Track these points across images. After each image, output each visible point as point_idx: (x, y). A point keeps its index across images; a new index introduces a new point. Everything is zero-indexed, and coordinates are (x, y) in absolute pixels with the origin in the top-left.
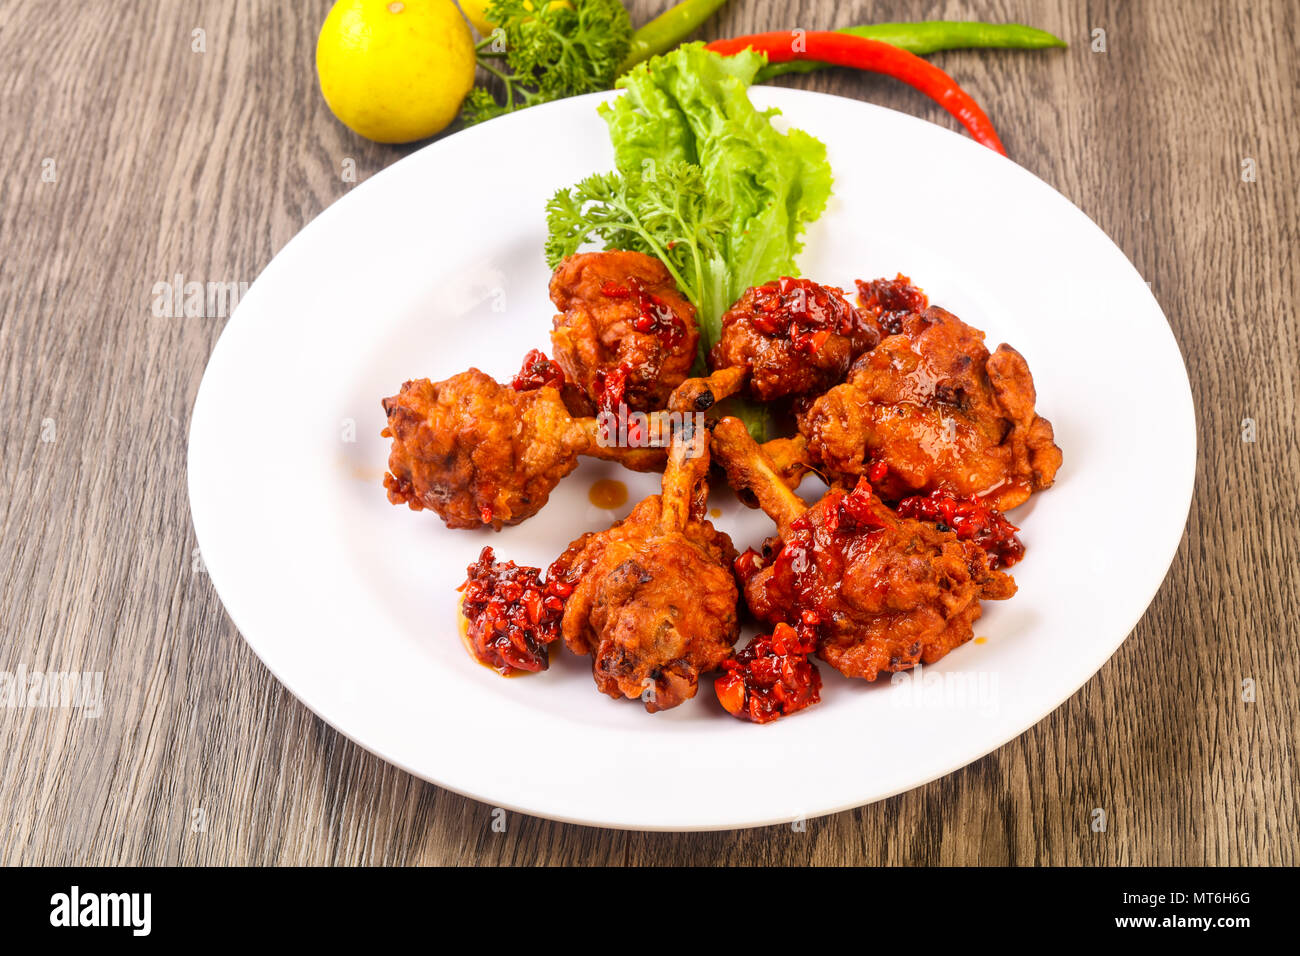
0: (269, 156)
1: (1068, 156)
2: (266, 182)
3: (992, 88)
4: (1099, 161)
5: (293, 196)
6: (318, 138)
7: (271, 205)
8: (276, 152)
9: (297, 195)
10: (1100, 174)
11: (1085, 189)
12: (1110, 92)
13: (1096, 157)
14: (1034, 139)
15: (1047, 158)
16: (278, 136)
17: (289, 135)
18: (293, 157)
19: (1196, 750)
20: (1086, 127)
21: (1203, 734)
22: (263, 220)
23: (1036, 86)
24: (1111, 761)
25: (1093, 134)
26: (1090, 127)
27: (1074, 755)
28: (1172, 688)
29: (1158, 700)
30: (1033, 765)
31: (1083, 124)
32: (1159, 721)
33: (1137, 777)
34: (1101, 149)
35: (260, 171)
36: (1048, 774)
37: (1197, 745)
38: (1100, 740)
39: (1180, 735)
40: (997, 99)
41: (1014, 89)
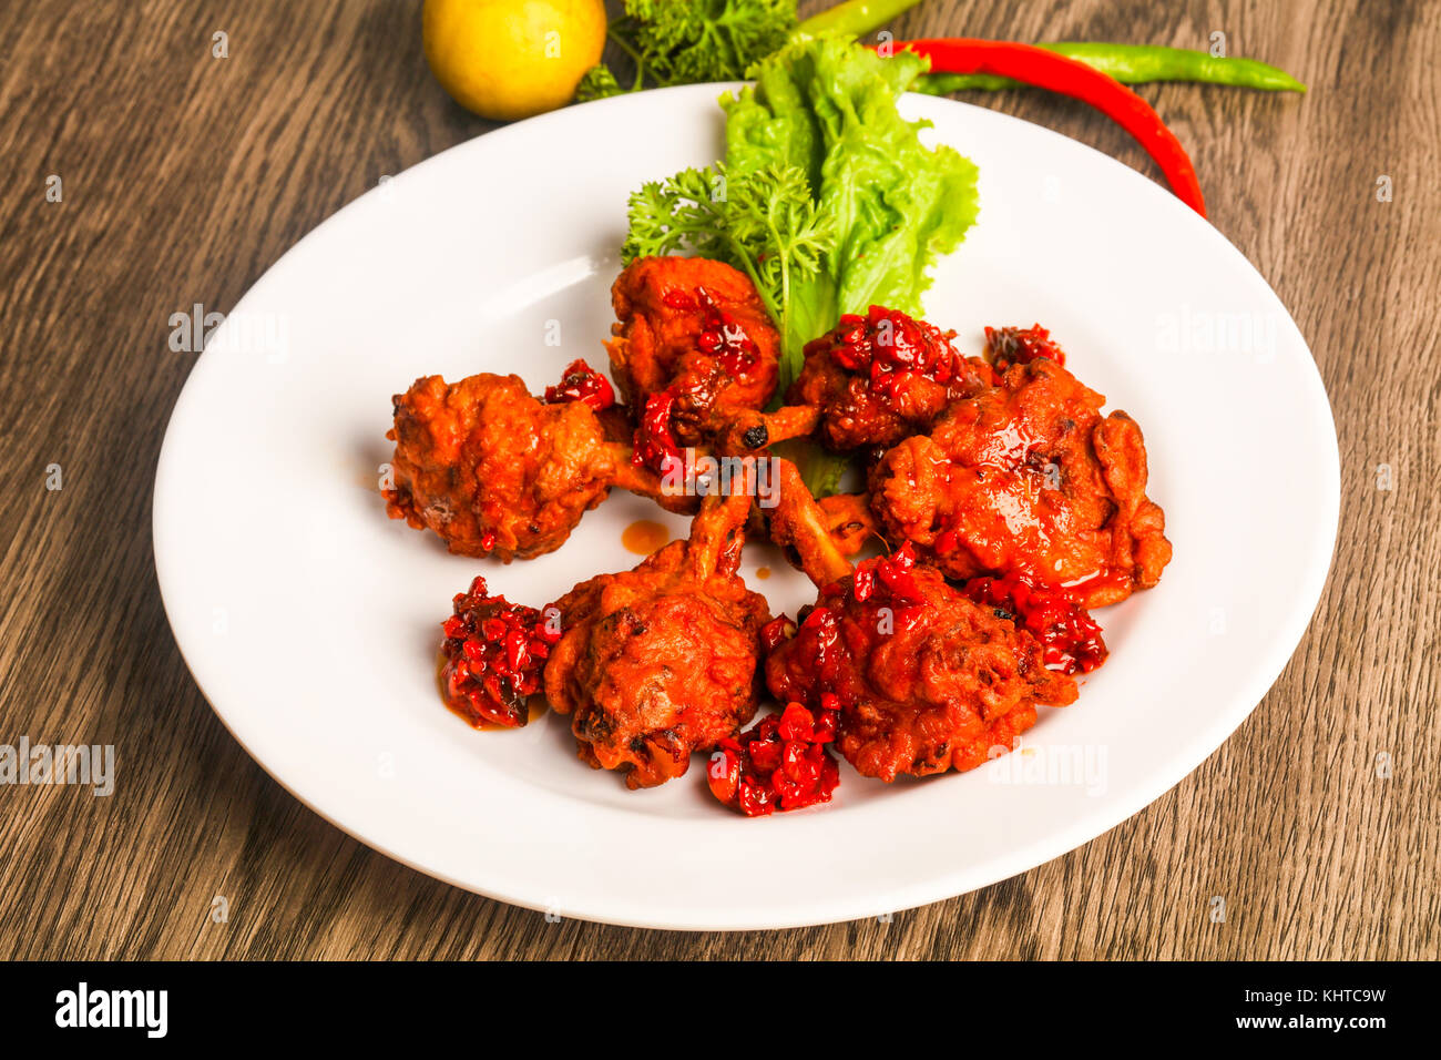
1: (1278, 217)
4: (1314, 224)
10: (1311, 241)
11: (1290, 255)
12: (1346, 148)
13: (1311, 221)
14: (1242, 193)
15: (1254, 216)
19: (1269, 914)
20: (1307, 186)
21: (1283, 895)
23: (1260, 133)
24: (1166, 914)
25: (1315, 193)
26: (1312, 186)
27: (1123, 901)
28: (1257, 838)
29: (1238, 850)
30: (1072, 907)
31: (1305, 182)
32: (1234, 876)
33: (1192, 936)
34: (1319, 212)
35: (347, 136)
36: (1088, 919)
37: (1272, 908)
38: (1158, 888)
39: (1255, 894)
41: (1233, 135)
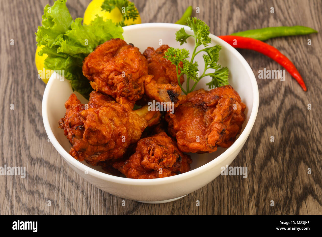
0: (20, 100)
2: (21, 111)
3: (292, 52)
5: (31, 115)
6: (38, 91)
7: (24, 120)
8: (23, 98)
9: (33, 115)
16: (23, 92)
17: (27, 91)
18: (29, 100)
22: (21, 126)
40: (294, 56)
